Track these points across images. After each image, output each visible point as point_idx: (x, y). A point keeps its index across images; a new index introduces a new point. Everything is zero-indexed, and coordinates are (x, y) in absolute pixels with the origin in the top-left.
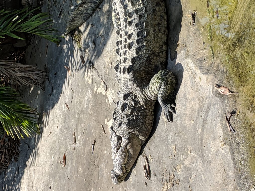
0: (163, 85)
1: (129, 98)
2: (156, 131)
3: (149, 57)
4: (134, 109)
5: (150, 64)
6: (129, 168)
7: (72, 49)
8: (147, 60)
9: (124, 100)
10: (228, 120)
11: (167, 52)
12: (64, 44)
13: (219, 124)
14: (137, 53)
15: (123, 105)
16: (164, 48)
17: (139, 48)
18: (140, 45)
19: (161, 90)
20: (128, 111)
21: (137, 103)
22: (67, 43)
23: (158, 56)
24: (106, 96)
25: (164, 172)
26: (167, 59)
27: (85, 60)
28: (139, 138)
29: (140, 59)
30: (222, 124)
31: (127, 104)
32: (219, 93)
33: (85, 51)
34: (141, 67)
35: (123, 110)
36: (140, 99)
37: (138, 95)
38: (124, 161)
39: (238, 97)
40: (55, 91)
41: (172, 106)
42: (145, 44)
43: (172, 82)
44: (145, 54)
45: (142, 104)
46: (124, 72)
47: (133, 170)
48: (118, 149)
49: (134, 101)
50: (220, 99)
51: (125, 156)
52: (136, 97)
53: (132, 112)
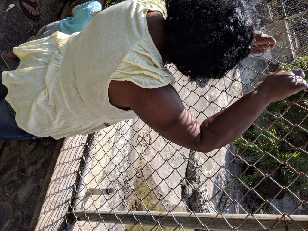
0: (187, 193)
1: (198, 182)
2: (185, 172)
3: (195, 200)
4: (195, 178)
5: (194, 197)
6: (191, 153)
7: (226, 177)
8: (196, 198)
9: (200, 181)
10: (161, 195)
11: (190, 203)
12: (230, 176)
13: (164, 191)
14: (200, 200)
15: (200, 178)
16: (191, 204)
17: (200, 202)
18: (200, 204)
19: (187, 191)
20: (197, 177)
21: (195, 181)
22: (229, 178)
23: (192, 201)
24: (208, 171)
25: (178, 161)
26: (189, 200)
27: (220, 177)
28: (191, 167)
29: (198, 198)
30: (163, 192)
31: (198, 179)
32: (167, 202)
33: (221, 180)
34: (197, 195)
35: (199, 176)
36: (194, 183)
37: (195, 184)
38: (194, 156)
39: (160, 206)
40: (228, 157)
41: (182, 186)
42: (198, 205)
43: (185, 195)
44: (197, 201)
45: (193, 181)
46: (203, 191)
47: (189, 153)
48: (197, 160)
49: (196, 182)
50: (166, 200)
51: (194, 158)
52: (196, 183)
53: (196, 177)
